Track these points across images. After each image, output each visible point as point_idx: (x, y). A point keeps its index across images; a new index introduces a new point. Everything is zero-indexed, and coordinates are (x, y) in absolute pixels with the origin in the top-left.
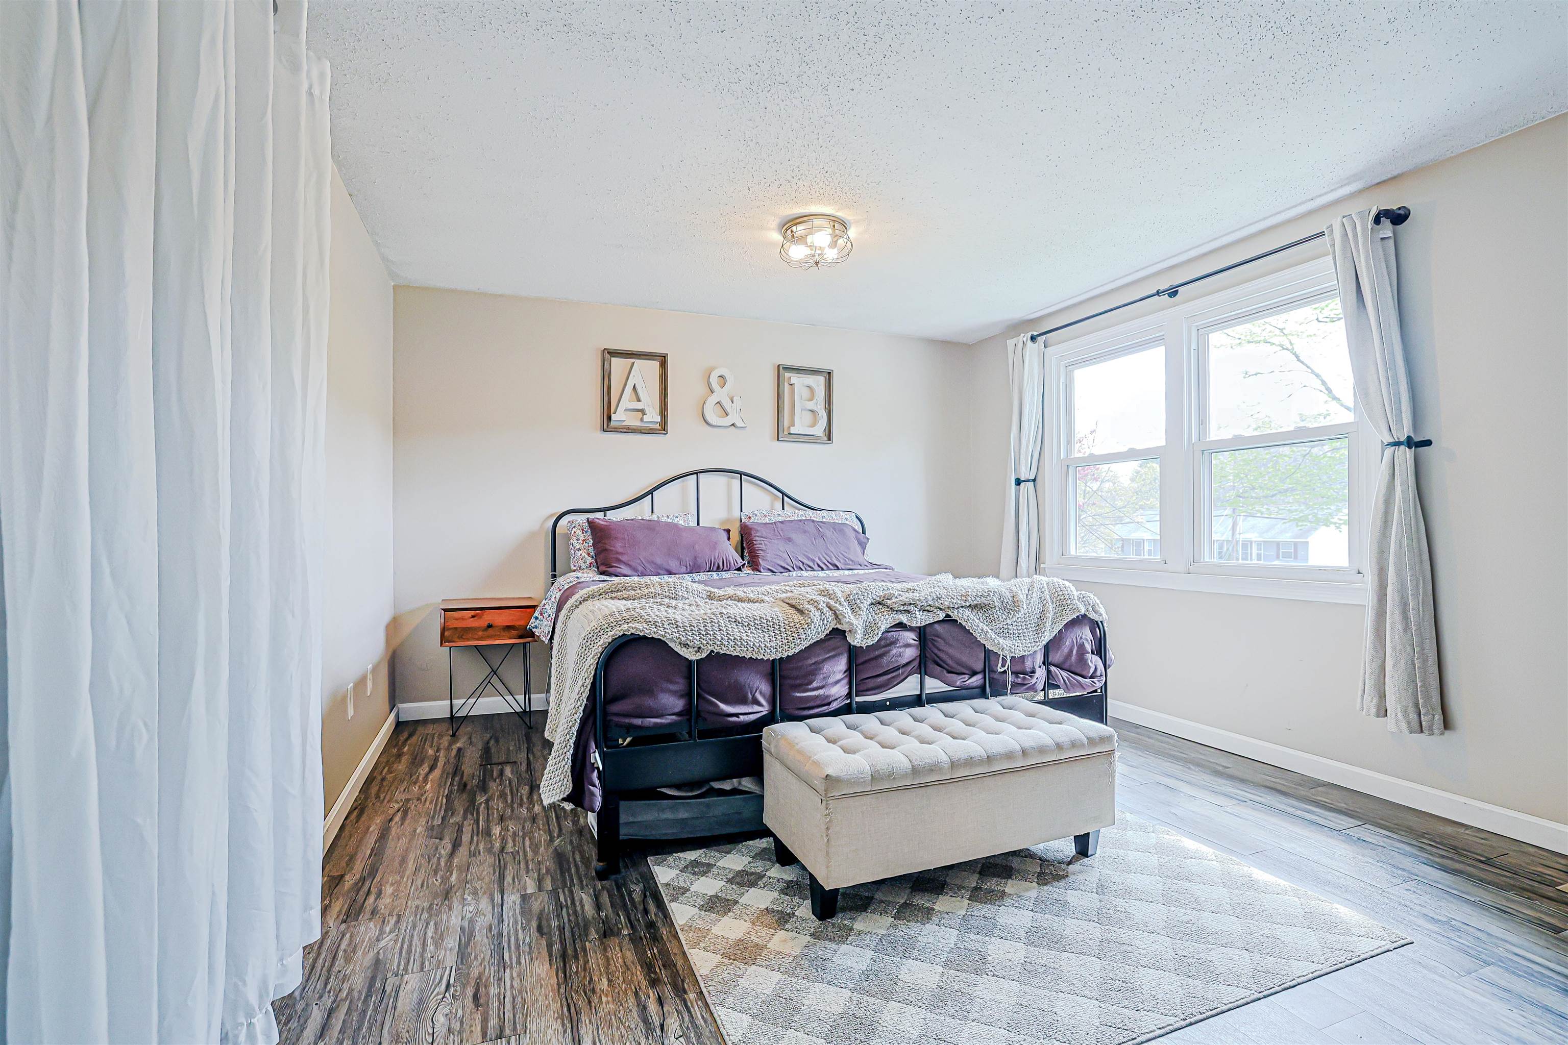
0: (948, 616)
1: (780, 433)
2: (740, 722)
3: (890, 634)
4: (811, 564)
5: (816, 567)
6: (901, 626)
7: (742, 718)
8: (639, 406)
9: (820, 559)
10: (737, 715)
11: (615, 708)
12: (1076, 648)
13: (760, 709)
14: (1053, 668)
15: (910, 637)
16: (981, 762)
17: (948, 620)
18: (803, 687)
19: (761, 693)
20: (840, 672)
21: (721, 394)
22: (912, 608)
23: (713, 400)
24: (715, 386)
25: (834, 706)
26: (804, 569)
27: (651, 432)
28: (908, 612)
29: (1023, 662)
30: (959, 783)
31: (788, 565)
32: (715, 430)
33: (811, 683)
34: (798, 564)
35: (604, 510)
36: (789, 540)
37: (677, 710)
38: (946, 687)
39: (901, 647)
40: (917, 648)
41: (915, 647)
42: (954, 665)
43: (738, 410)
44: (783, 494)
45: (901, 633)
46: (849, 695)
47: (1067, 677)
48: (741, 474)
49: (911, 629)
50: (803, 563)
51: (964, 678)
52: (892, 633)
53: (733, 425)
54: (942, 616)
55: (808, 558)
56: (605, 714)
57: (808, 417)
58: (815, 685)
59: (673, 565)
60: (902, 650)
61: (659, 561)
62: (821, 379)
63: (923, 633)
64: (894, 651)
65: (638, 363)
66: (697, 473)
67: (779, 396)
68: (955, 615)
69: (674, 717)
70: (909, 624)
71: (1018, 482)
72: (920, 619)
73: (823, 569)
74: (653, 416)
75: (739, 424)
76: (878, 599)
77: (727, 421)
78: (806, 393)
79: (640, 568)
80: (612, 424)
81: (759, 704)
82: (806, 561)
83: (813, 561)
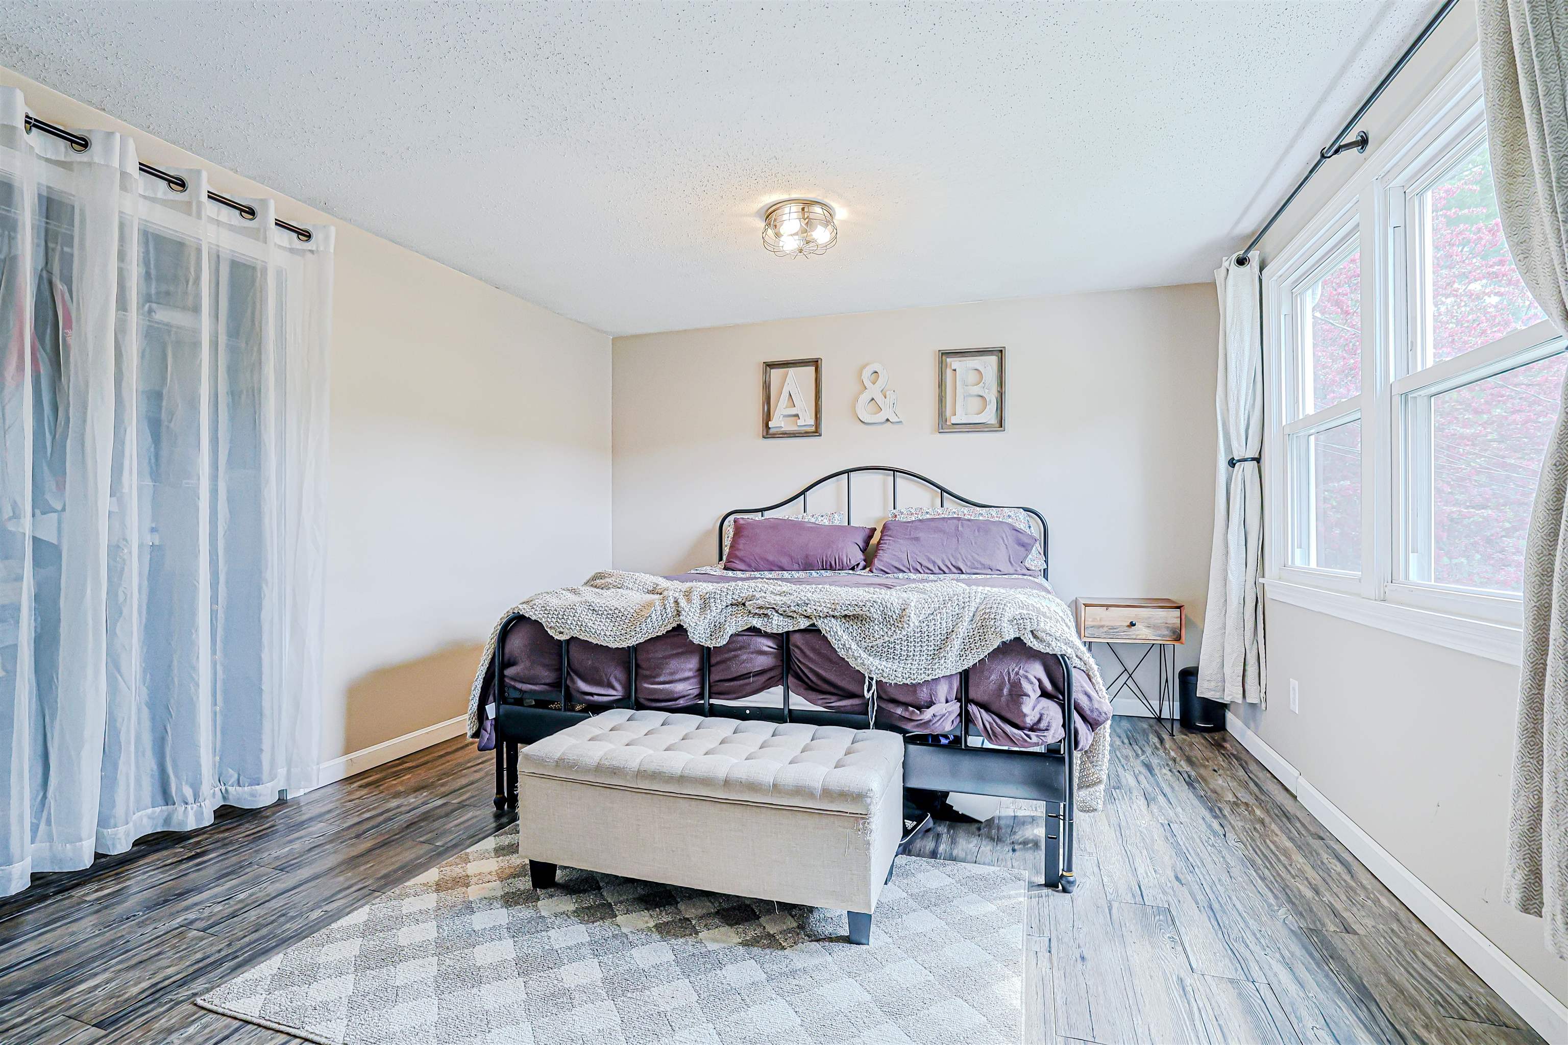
0: (813, 625)
1: (943, 425)
2: (593, 701)
3: (740, 638)
4: (931, 567)
5: (936, 570)
6: (754, 631)
7: (596, 698)
8: (793, 411)
9: (943, 561)
10: (592, 694)
11: (509, 672)
12: (1008, 686)
13: (614, 693)
14: (973, 709)
15: (767, 645)
16: (672, 779)
17: (813, 631)
18: (651, 679)
19: (616, 678)
20: (690, 670)
21: (874, 391)
22: (769, 612)
23: (865, 397)
24: (867, 383)
25: (681, 702)
26: (922, 572)
27: (806, 434)
28: (766, 615)
29: (915, 691)
30: (649, 796)
31: (904, 566)
32: (869, 427)
33: (658, 675)
34: (915, 565)
35: (762, 510)
36: (917, 539)
37: (548, 681)
38: (810, 706)
39: (752, 653)
40: (775, 657)
41: (772, 656)
42: (819, 683)
43: (891, 405)
44: (943, 490)
45: (754, 638)
46: (701, 696)
47: (990, 723)
48: (894, 471)
49: (767, 635)
50: (921, 565)
51: (830, 699)
52: (744, 637)
53: (888, 420)
54: (804, 624)
55: (929, 560)
56: (502, 676)
57: (976, 403)
58: (661, 679)
59: (785, 561)
60: (753, 656)
61: (771, 558)
62: (993, 360)
63: (783, 640)
64: (744, 657)
65: (792, 371)
66: (848, 472)
67: (941, 384)
68: (819, 624)
69: (545, 687)
70: (764, 629)
71: (1232, 463)
72: (778, 625)
73: (945, 573)
74: (808, 420)
75: (893, 419)
76: (740, 600)
77: (881, 417)
78: (972, 377)
79: (753, 565)
80: (771, 431)
81: (613, 688)
82: (925, 563)
83: (934, 563)
